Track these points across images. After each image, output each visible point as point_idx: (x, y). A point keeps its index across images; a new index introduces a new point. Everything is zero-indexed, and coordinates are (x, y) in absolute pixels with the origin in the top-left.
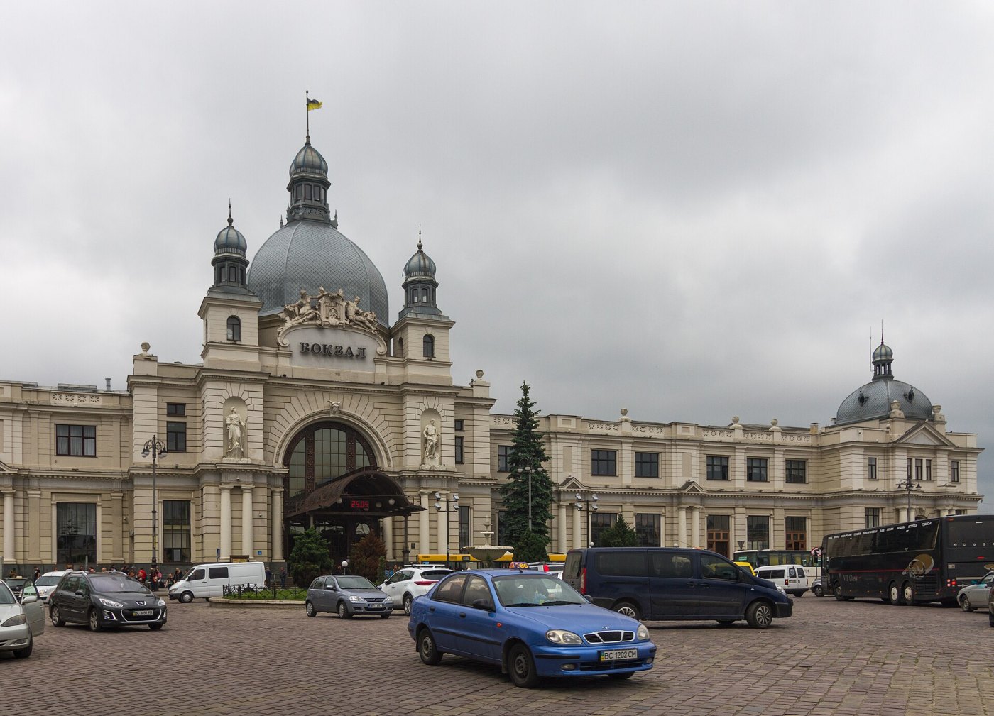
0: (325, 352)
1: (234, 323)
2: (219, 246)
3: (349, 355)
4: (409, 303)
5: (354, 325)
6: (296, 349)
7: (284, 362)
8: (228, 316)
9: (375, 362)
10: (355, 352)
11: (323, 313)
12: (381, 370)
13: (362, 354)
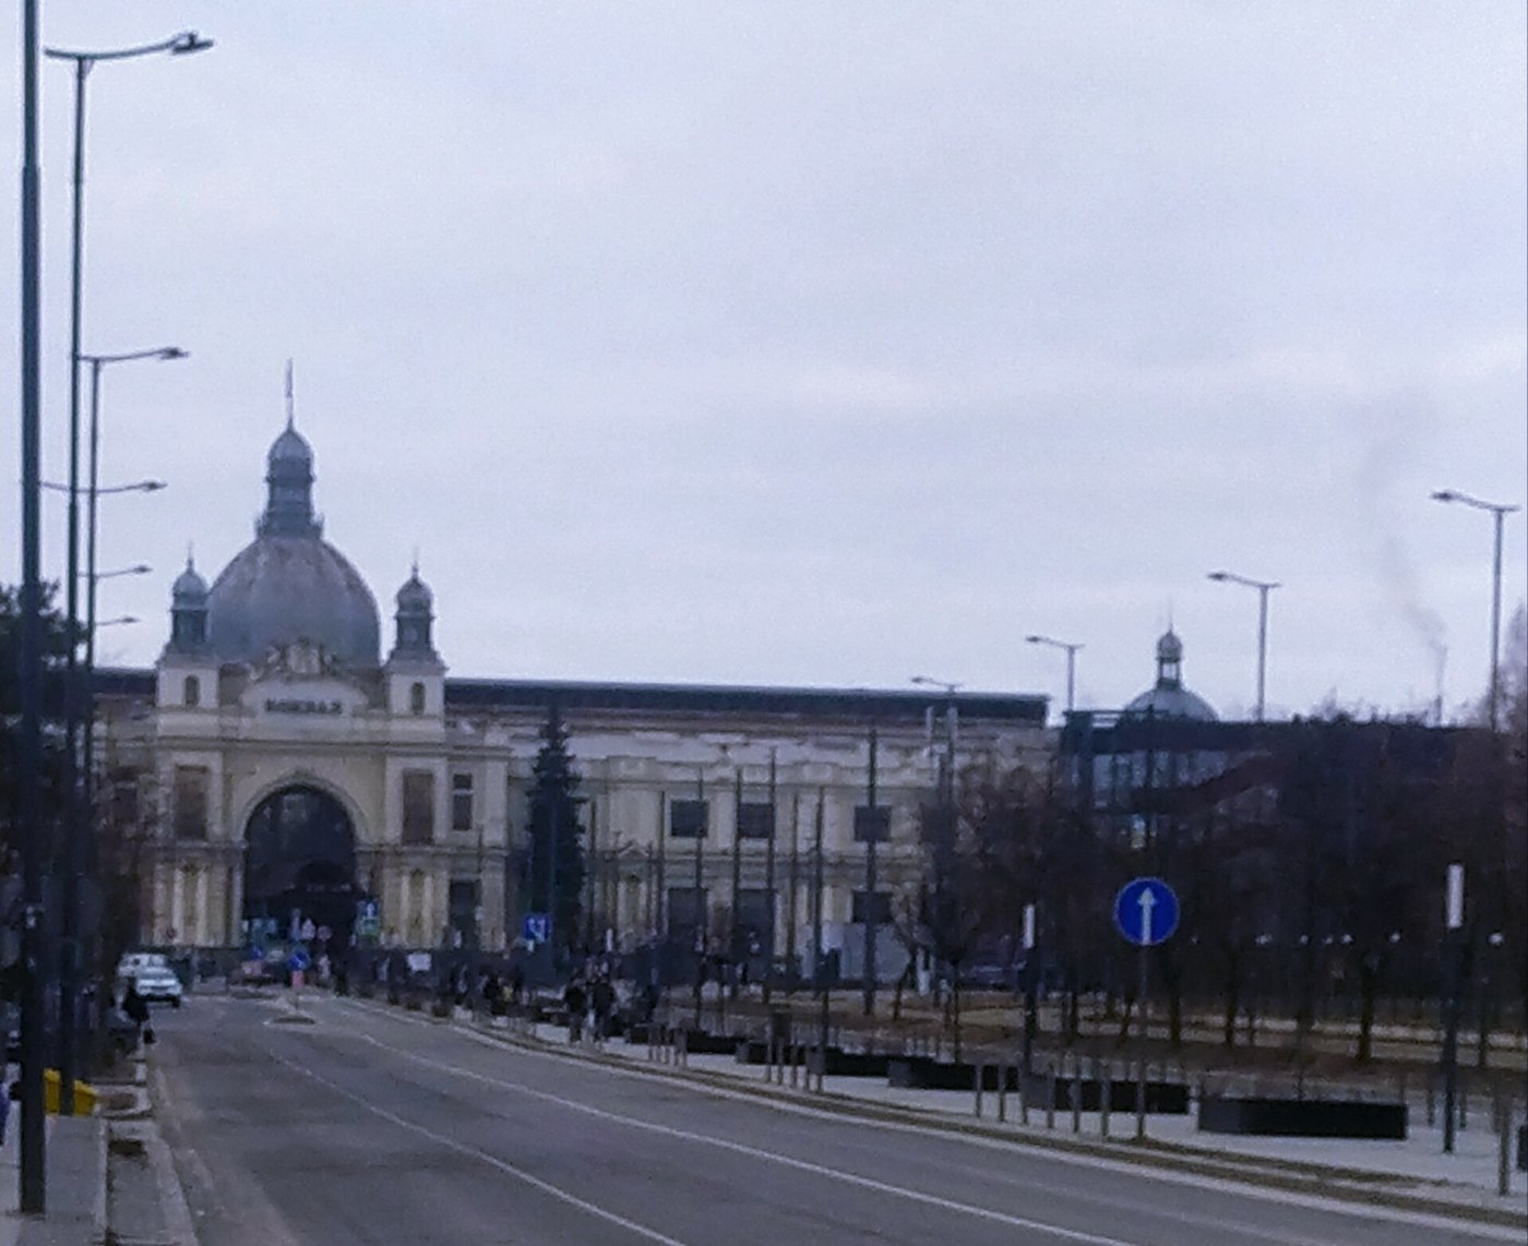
0: (293, 708)
1: (192, 684)
2: (178, 596)
3: (322, 710)
4: (400, 642)
5: (329, 672)
6: (260, 707)
7: (245, 722)
8: (186, 676)
9: (354, 715)
10: (329, 707)
11: (293, 662)
12: (360, 724)
13: (337, 708)
